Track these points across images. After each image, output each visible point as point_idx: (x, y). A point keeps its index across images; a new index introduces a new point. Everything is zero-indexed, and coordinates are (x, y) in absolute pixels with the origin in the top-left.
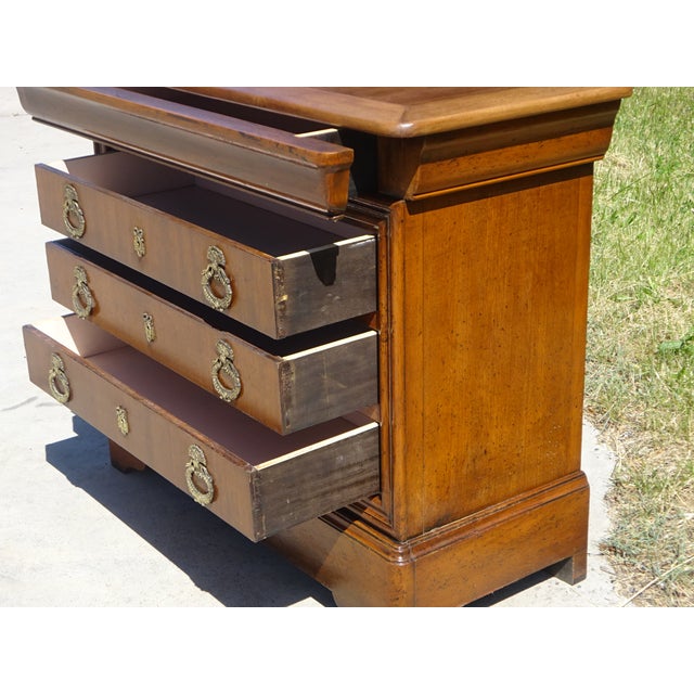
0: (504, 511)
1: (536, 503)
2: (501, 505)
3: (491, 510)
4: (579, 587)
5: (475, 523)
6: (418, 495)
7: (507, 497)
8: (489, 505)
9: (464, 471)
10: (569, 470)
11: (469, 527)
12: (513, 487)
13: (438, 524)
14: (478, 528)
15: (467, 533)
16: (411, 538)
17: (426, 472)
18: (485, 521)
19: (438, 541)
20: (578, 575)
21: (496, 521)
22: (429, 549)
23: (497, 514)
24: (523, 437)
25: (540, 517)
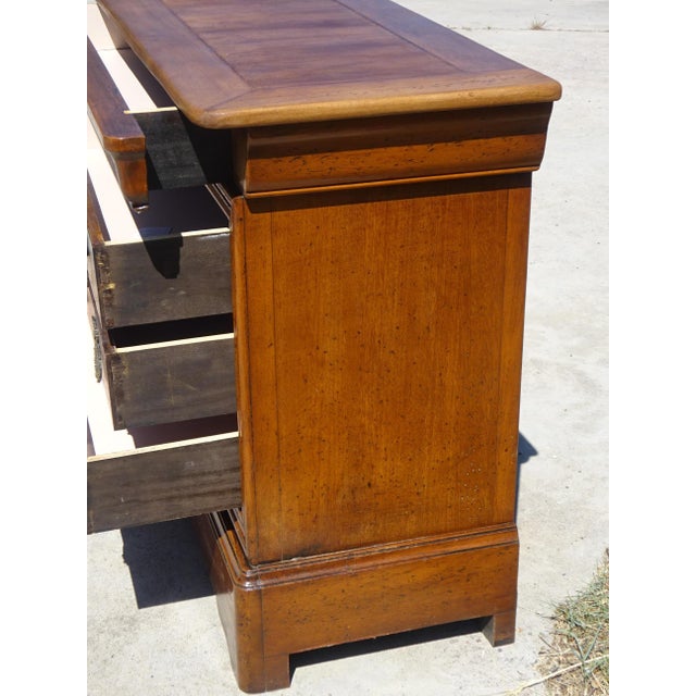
0: (392, 553)
1: (439, 550)
2: (394, 546)
3: (376, 549)
4: (500, 650)
5: (351, 561)
6: (273, 520)
7: (399, 538)
8: (375, 543)
9: (339, 501)
10: (495, 519)
11: (343, 563)
12: (410, 527)
13: (303, 553)
14: (355, 566)
15: (337, 569)
16: (264, 563)
17: (284, 497)
18: (364, 559)
19: (297, 571)
20: (501, 637)
21: (379, 562)
22: (283, 578)
23: (383, 555)
24: (425, 474)
25: (443, 567)
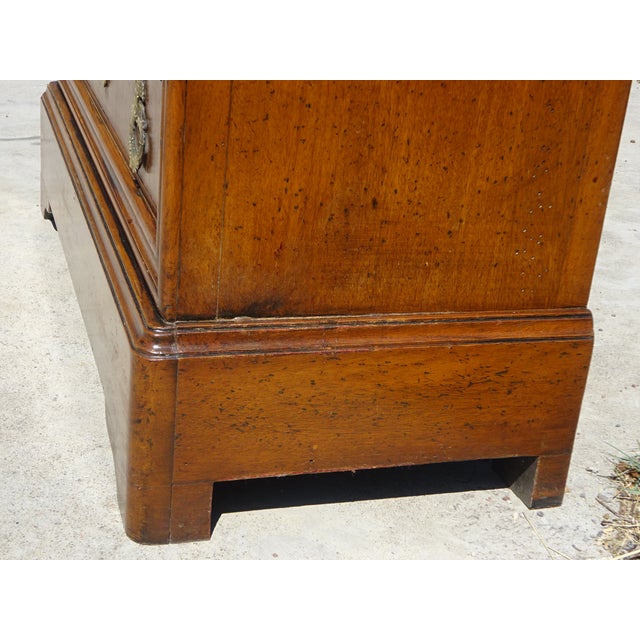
1: (471, 334)
3: (372, 320)
4: (541, 515)
5: (329, 332)
6: (209, 241)
7: (409, 308)
8: (372, 310)
9: (322, 224)
10: (560, 298)
11: (316, 334)
12: (430, 292)
13: (252, 310)
14: (335, 342)
15: (308, 344)
16: (187, 318)
17: (230, 200)
18: (351, 333)
19: (243, 338)
20: (545, 495)
21: (376, 340)
22: (217, 347)
23: (382, 330)
24: (465, 200)
25: (474, 363)
